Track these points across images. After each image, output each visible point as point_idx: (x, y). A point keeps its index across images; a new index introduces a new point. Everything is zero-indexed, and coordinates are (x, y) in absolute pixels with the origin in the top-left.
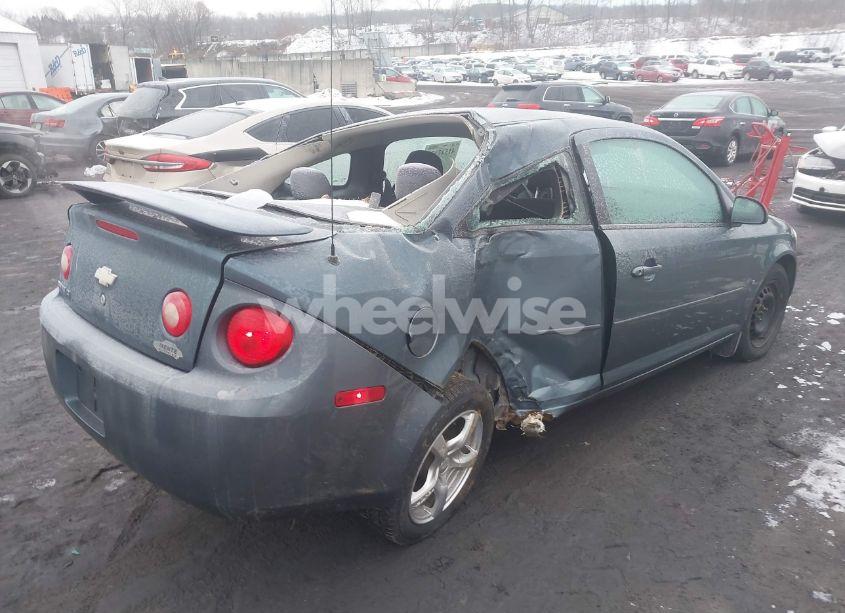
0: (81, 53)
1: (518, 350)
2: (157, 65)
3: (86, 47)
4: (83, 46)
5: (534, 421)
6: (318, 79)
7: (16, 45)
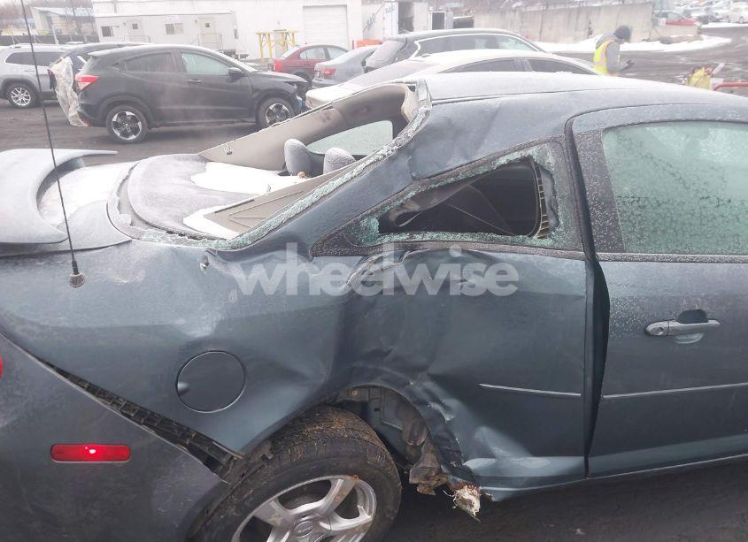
0: (391, 9)
1: (453, 403)
2: (450, 18)
3: (396, 5)
4: (394, 4)
5: (470, 497)
6: (594, 25)
7: (346, 6)
